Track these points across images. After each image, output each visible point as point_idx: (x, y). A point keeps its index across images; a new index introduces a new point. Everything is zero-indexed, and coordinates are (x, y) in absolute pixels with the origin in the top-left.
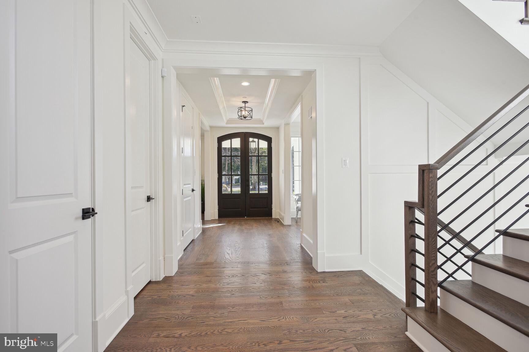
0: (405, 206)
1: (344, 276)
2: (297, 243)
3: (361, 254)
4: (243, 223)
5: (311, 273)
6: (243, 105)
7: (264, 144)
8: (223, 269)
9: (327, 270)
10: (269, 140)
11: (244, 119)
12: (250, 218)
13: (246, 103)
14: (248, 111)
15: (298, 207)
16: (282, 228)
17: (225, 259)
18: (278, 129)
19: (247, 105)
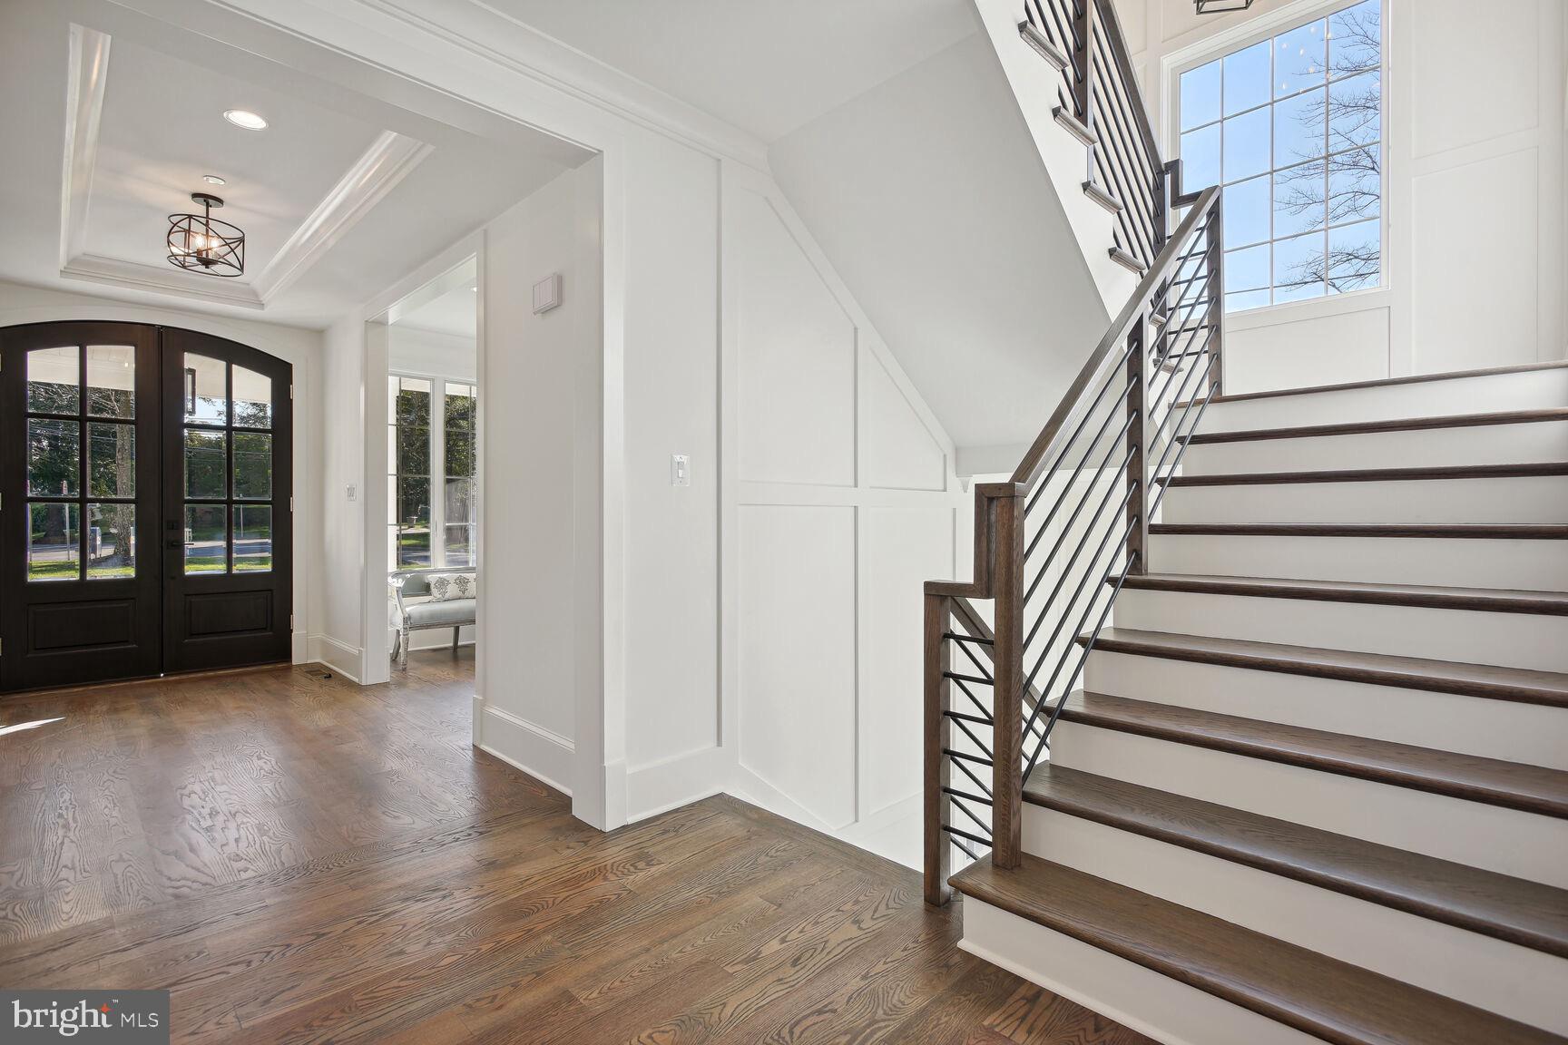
0: (925, 594)
1: (689, 824)
2: (462, 744)
3: (719, 743)
4: (160, 700)
5: (586, 843)
6: (199, 209)
7: (253, 389)
8: (188, 935)
9: (631, 820)
10: (279, 372)
11: (202, 268)
12: (184, 677)
13: (211, 201)
14: (228, 241)
15: (410, 618)
16: (360, 698)
17: (168, 883)
18: (317, 335)
19: (215, 212)
